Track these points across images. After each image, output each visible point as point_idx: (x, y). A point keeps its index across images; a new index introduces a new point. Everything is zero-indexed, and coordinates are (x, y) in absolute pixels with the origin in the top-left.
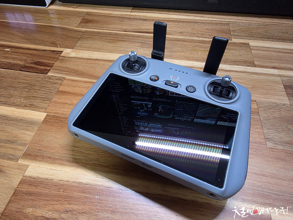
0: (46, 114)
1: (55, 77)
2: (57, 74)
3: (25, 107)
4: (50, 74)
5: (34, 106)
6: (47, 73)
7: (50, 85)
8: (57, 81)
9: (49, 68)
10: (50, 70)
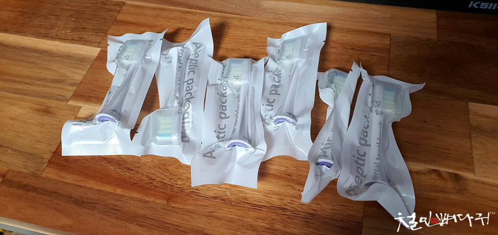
0: (100, 49)
3: (72, 41)
5: (84, 40)
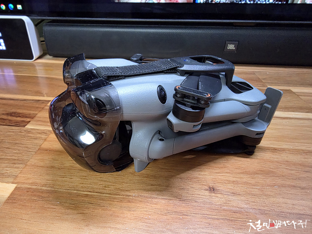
1: (37, 131)
2: (40, 126)
4: (29, 127)
6: (24, 126)
7: (28, 141)
8: (39, 135)
9: (28, 120)
10: (29, 122)
